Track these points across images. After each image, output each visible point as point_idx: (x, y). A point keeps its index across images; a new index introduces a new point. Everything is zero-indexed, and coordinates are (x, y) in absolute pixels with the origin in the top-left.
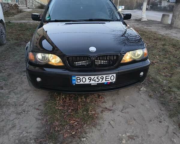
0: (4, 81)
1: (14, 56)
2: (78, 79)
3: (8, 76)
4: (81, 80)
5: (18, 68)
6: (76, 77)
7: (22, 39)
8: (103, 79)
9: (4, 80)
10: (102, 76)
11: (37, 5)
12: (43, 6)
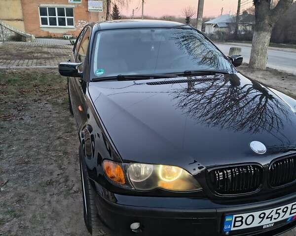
0: (15, 219)
1: (9, 147)
2: (237, 219)
3: (18, 201)
4: (244, 221)
5: (31, 175)
6: (235, 216)
7: (6, 102)
8: (286, 212)
9: (15, 216)
10: (286, 206)
11: (9, 35)
12: (22, 36)
